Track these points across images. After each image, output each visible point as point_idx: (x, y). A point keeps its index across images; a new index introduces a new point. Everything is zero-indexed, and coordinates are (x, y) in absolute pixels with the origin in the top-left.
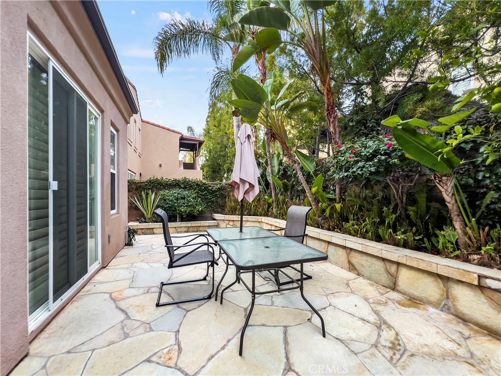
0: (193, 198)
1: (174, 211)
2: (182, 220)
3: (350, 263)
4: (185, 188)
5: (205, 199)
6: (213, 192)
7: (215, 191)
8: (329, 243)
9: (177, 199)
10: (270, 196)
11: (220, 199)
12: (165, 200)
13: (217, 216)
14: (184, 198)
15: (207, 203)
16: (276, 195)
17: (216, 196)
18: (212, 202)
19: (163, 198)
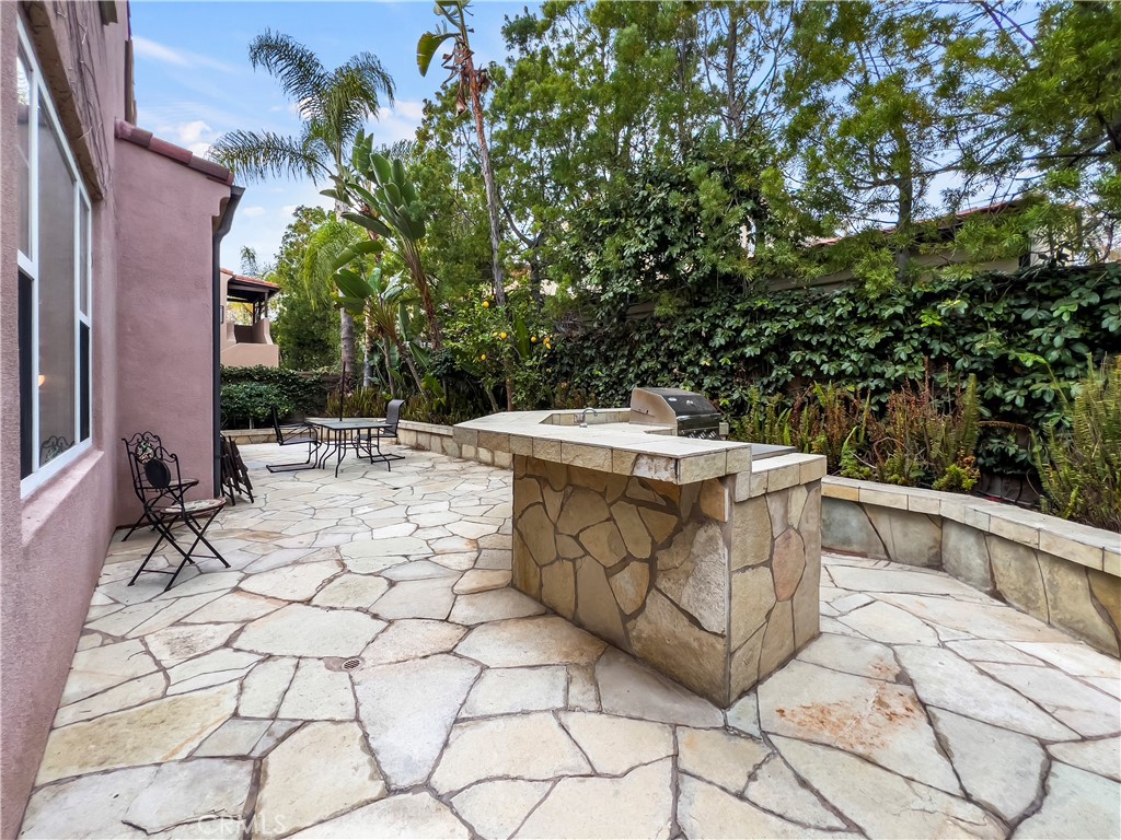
0: (275, 396)
1: (245, 413)
2: (258, 425)
3: (443, 447)
4: (260, 380)
5: (294, 397)
6: (306, 386)
7: (309, 385)
8: (431, 434)
9: (250, 397)
10: (388, 392)
11: (316, 397)
12: (232, 398)
13: (313, 420)
14: (260, 395)
15: (297, 402)
16: (395, 389)
17: (311, 391)
18: (305, 401)
19: (228, 396)
